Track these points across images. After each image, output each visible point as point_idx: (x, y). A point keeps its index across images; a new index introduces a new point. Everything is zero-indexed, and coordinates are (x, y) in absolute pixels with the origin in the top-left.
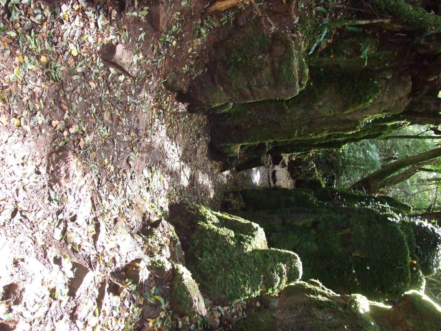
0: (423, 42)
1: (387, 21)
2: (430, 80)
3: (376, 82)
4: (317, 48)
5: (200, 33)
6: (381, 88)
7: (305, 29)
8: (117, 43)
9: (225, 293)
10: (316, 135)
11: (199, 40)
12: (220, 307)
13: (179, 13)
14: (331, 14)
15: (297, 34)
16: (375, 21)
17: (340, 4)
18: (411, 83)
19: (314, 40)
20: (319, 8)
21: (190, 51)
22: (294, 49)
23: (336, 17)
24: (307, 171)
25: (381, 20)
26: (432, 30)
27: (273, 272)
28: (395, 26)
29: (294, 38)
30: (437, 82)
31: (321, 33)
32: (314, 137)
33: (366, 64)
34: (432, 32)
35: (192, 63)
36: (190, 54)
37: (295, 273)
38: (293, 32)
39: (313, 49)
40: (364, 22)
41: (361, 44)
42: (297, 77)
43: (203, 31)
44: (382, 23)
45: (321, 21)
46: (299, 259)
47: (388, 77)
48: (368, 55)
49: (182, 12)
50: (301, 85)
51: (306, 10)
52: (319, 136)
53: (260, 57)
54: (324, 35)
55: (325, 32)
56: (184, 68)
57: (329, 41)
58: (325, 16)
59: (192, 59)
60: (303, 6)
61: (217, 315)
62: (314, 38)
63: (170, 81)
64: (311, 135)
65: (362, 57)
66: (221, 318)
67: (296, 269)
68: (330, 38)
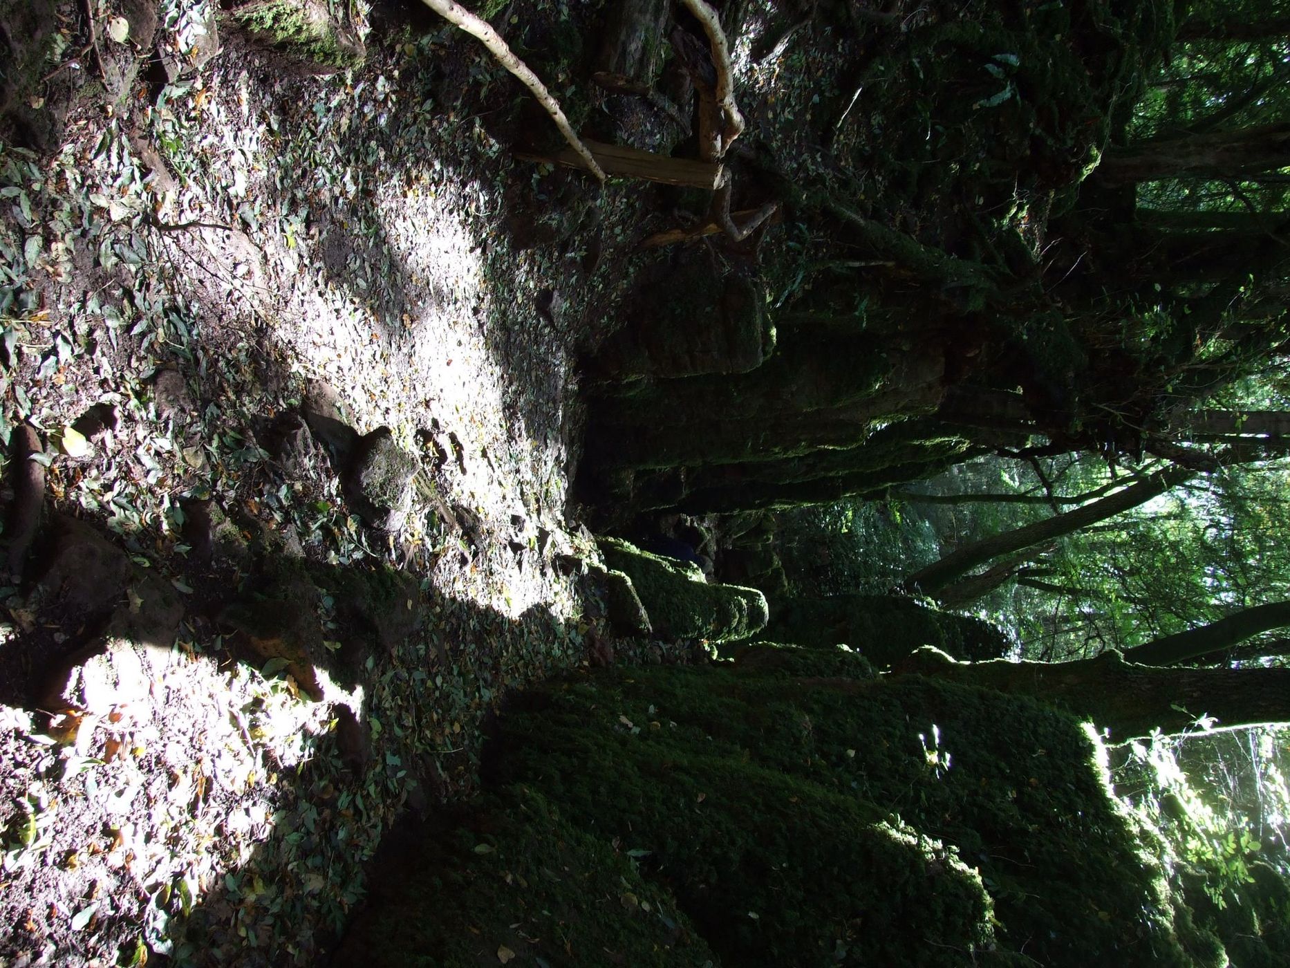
0: (943, 297)
1: (890, 264)
2: (968, 355)
3: (884, 355)
4: (788, 298)
5: (627, 272)
6: (894, 366)
7: (772, 271)
8: (553, 289)
9: (669, 621)
10: (786, 450)
11: (625, 282)
12: (661, 643)
13: (612, 250)
14: (809, 251)
15: (761, 279)
16: (873, 264)
17: (821, 237)
18: (943, 359)
19: (784, 287)
20: (791, 244)
21: (613, 297)
22: (756, 301)
23: (816, 254)
24: (761, 576)
25: (881, 263)
26: (953, 281)
27: (730, 604)
28: (902, 272)
29: (755, 284)
30: (979, 360)
31: (794, 276)
32: (781, 456)
33: (864, 325)
34: (953, 284)
35: (613, 313)
36: (613, 301)
37: (758, 614)
38: (754, 275)
39: (783, 299)
40: (857, 264)
41: (856, 295)
42: (760, 341)
43: (631, 270)
44: (884, 266)
45: (795, 261)
46: (763, 597)
47: (904, 348)
48: (866, 311)
49: (615, 249)
50: (765, 353)
51: (772, 244)
52: (791, 454)
53: (708, 309)
54: (799, 280)
55: (800, 277)
56: (602, 321)
57: (806, 286)
58: (800, 253)
59: (613, 308)
60: (768, 239)
61: (658, 652)
62: (784, 284)
63: (582, 338)
64: (777, 450)
65: (857, 313)
66: (662, 656)
67: (760, 609)
68: (809, 283)
